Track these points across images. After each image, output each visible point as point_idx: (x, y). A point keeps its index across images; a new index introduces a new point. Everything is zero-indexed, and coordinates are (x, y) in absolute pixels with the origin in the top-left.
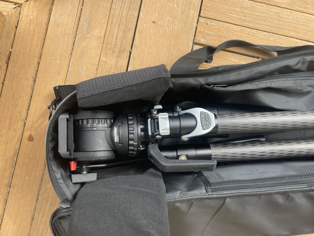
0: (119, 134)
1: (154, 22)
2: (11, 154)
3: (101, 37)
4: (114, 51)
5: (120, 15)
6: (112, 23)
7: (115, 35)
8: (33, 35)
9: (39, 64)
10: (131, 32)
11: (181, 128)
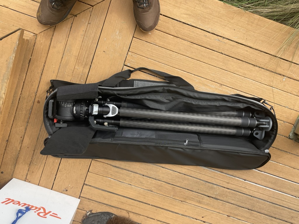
0: (76, 110)
1: (104, 52)
2: (29, 108)
3: (76, 56)
4: (82, 64)
5: (87, 45)
6: (82, 49)
7: (84, 56)
8: (42, 51)
9: (44, 66)
10: (92, 55)
11: (103, 112)
